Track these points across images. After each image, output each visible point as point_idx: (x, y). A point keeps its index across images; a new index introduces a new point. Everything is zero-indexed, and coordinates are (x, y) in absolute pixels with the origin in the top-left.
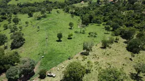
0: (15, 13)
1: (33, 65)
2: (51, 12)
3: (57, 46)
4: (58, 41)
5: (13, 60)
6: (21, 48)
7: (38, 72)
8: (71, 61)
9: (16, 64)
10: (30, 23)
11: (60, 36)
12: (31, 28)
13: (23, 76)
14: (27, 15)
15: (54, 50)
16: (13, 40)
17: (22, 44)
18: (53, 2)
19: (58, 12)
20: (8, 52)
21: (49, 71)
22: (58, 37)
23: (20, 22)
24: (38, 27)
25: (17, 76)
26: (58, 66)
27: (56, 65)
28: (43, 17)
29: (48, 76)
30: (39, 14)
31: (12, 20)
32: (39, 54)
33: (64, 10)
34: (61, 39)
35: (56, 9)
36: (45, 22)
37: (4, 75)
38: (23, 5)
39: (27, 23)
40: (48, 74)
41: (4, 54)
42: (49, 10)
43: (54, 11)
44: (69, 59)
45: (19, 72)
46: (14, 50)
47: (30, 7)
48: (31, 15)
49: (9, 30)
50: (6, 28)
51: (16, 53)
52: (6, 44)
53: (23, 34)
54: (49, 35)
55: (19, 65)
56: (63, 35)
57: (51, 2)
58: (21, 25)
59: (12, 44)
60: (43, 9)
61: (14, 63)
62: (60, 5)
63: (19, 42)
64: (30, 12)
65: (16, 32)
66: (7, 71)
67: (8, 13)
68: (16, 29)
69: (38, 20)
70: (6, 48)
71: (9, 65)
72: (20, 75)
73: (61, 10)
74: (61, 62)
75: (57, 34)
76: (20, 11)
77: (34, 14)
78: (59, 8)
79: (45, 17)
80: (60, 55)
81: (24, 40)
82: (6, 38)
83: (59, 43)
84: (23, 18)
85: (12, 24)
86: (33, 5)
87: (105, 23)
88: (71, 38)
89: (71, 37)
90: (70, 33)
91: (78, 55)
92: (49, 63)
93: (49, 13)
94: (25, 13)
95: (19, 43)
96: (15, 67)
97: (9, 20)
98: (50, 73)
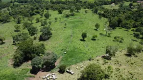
0: (47, 9)
1: (55, 59)
2: (79, 11)
3: (80, 45)
4: (81, 40)
5: (39, 51)
6: (48, 41)
7: (59, 66)
8: (91, 62)
9: (41, 54)
10: (58, 20)
11: (84, 36)
12: (59, 24)
13: (45, 66)
14: (57, 12)
15: (76, 49)
16: (42, 33)
17: (49, 38)
18: (83, 1)
19: (86, 12)
20: (37, 43)
21: (68, 68)
22: (82, 36)
23: (50, 18)
24: (66, 24)
25: (40, 66)
26: (78, 64)
27: (76, 63)
28: (71, 15)
29: (67, 72)
30: (68, 12)
31: (44, 14)
32: (62, 50)
33: (92, 11)
34: (85, 39)
35: (85, 8)
36: (72, 20)
37: (30, 62)
38: (55, 2)
39: (56, 19)
40: (68, 70)
41: (32, 44)
42: (78, 9)
43: (82, 10)
44: (90, 60)
45: (42, 63)
46: (42, 42)
47: (61, 4)
48: (60, 12)
49: (40, 24)
50: (38, 21)
51: (43, 45)
52: (35, 35)
53: (51, 29)
54: (74, 33)
55: (44, 57)
56: (87, 35)
57: (81, 2)
58: (50, 21)
59: (41, 36)
60: (72, 8)
61: (40, 53)
62: (89, 5)
63: (46, 35)
64: (61, 9)
65: (45, 26)
66: (33, 60)
67: (42, 8)
68: (46, 23)
69: (66, 17)
70: (35, 39)
71: (35, 54)
72: (43, 66)
73: (89, 10)
74: (82, 61)
75: (81, 33)
76: (52, 7)
77: (64, 11)
78: (88, 8)
79: (73, 15)
80: (82, 55)
81: (51, 34)
82: (37, 30)
83: (82, 42)
84: (54, 14)
85: (44, 18)
86: (64, 3)
87: (135, 29)
88: (95, 40)
89: (95, 38)
90: (95, 34)
91: (99, 58)
92: (70, 59)
93: (78, 12)
94: (56, 9)
95: (47, 37)
96: (39, 57)
97: (41, 15)
98: (69, 69)
